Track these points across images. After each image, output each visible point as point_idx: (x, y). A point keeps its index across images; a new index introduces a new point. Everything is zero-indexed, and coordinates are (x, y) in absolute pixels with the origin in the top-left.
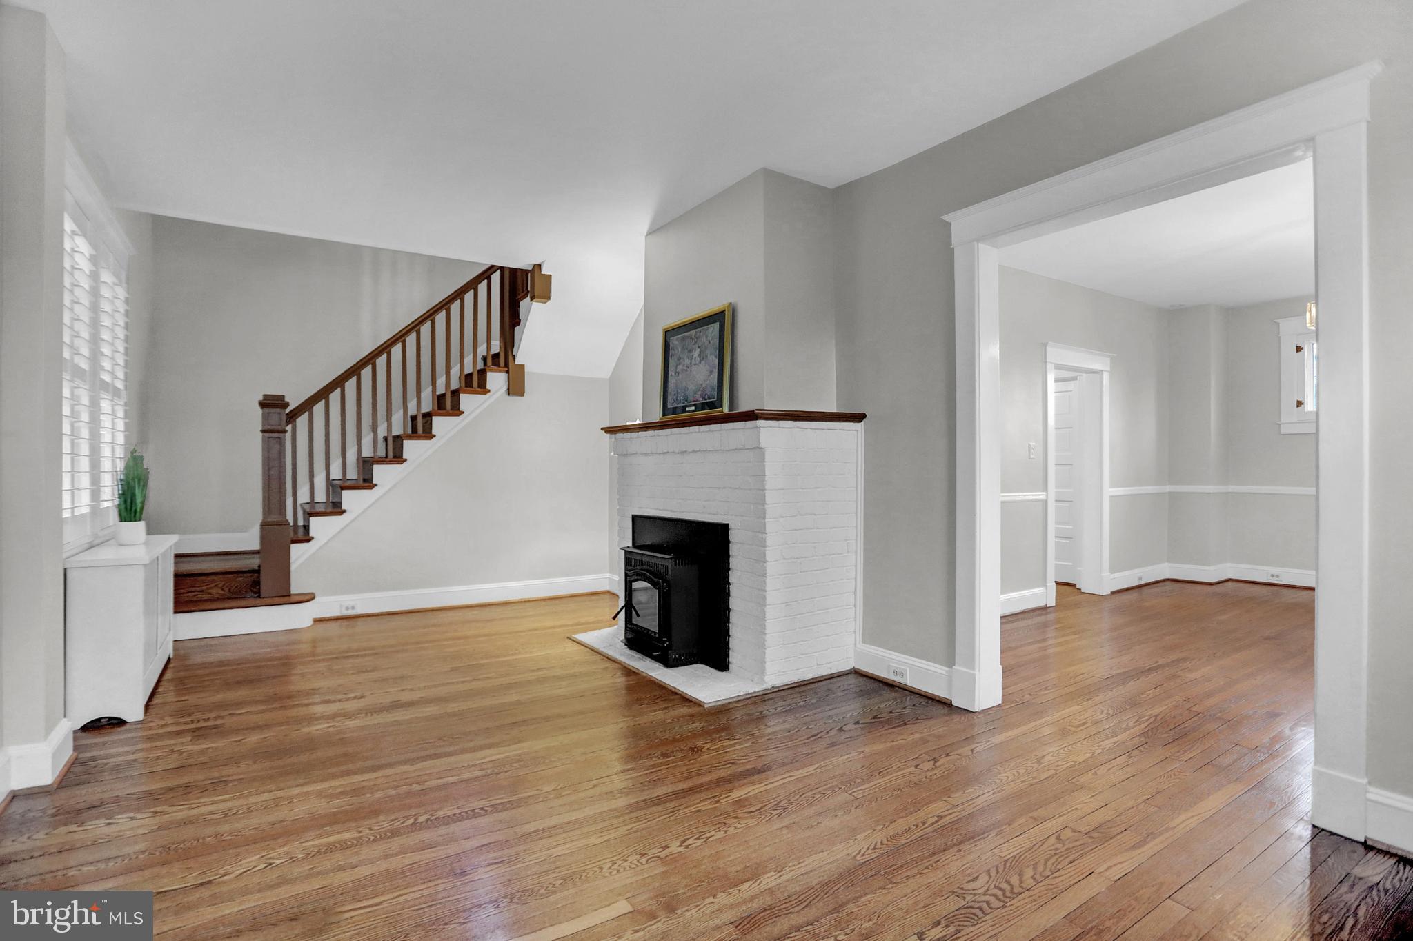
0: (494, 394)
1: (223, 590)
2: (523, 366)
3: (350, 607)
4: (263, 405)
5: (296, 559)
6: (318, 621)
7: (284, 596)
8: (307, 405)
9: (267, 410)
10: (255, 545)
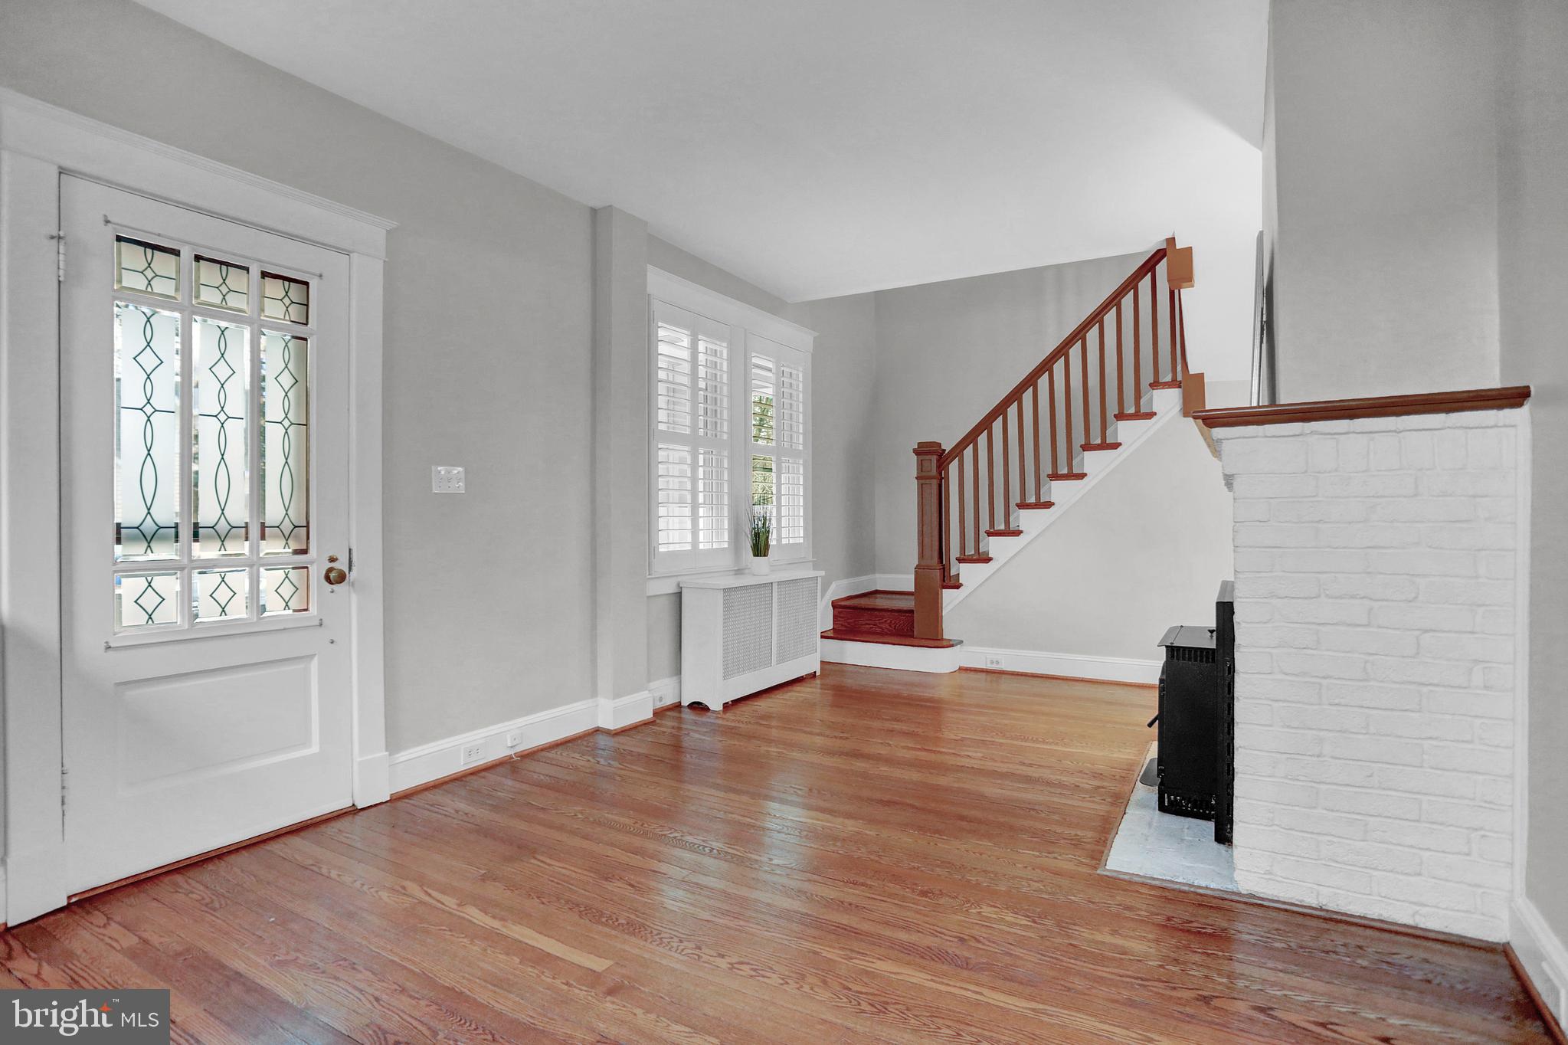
0: (1161, 418)
1: (890, 626)
2: (1201, 376)
3: (994, 661)
4: (916, 452)
5: (948, 605)
6: (963, 670)
7: (934, 639)
8: (959, 449)
9: (921, 457)
10: (910, 587)
